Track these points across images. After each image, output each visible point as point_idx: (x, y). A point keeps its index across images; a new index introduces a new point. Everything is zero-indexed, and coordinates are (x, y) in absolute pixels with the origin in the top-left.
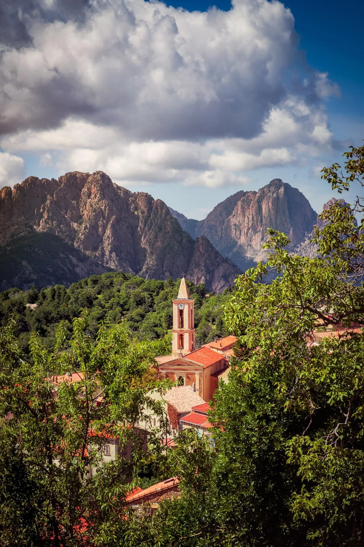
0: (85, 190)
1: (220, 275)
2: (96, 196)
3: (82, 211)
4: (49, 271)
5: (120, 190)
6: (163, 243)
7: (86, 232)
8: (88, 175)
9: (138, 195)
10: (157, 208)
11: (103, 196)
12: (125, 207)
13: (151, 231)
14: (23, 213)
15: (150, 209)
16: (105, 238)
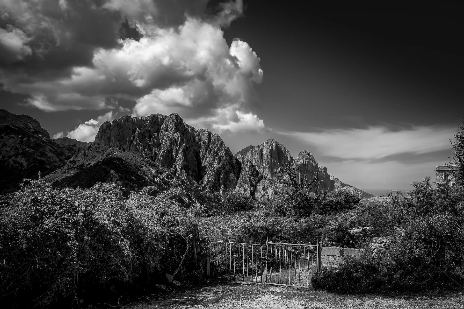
0: (164, 126)
1: (261, 187)
2: (171, 130)
3: (161, 141)
4: (133, 179)
5: (189, 127)
6: (219, 163)
7: (164, 154)
8: (166, 117)
9: (201, 132)
10: (214, 140)
11: (177, 130)
12: (192, 139)
13: (210, 155)
14: (118, 141)
15: (210, 141)
16: (177, 159)
